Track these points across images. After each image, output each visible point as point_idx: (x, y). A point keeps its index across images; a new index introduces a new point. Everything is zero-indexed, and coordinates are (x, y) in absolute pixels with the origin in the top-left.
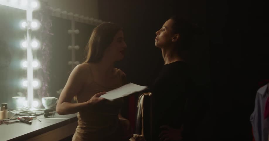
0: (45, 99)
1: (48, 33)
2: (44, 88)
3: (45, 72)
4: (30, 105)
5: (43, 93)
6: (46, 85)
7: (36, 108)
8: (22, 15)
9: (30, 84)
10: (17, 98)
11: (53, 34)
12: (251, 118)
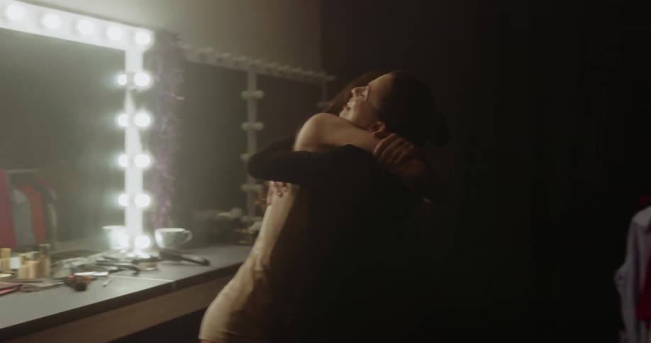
0: (162, 233)
1: (173, 95)
2: (164, 210)
3: (166, 175)
4: (132, 242)
5: (161, 220)
6: (169, 204)
7: (145, 251)
8: (116, 60)
9: (132, 201)
10: (110, 230)
11: (181, 98)
12: (617, 277)
